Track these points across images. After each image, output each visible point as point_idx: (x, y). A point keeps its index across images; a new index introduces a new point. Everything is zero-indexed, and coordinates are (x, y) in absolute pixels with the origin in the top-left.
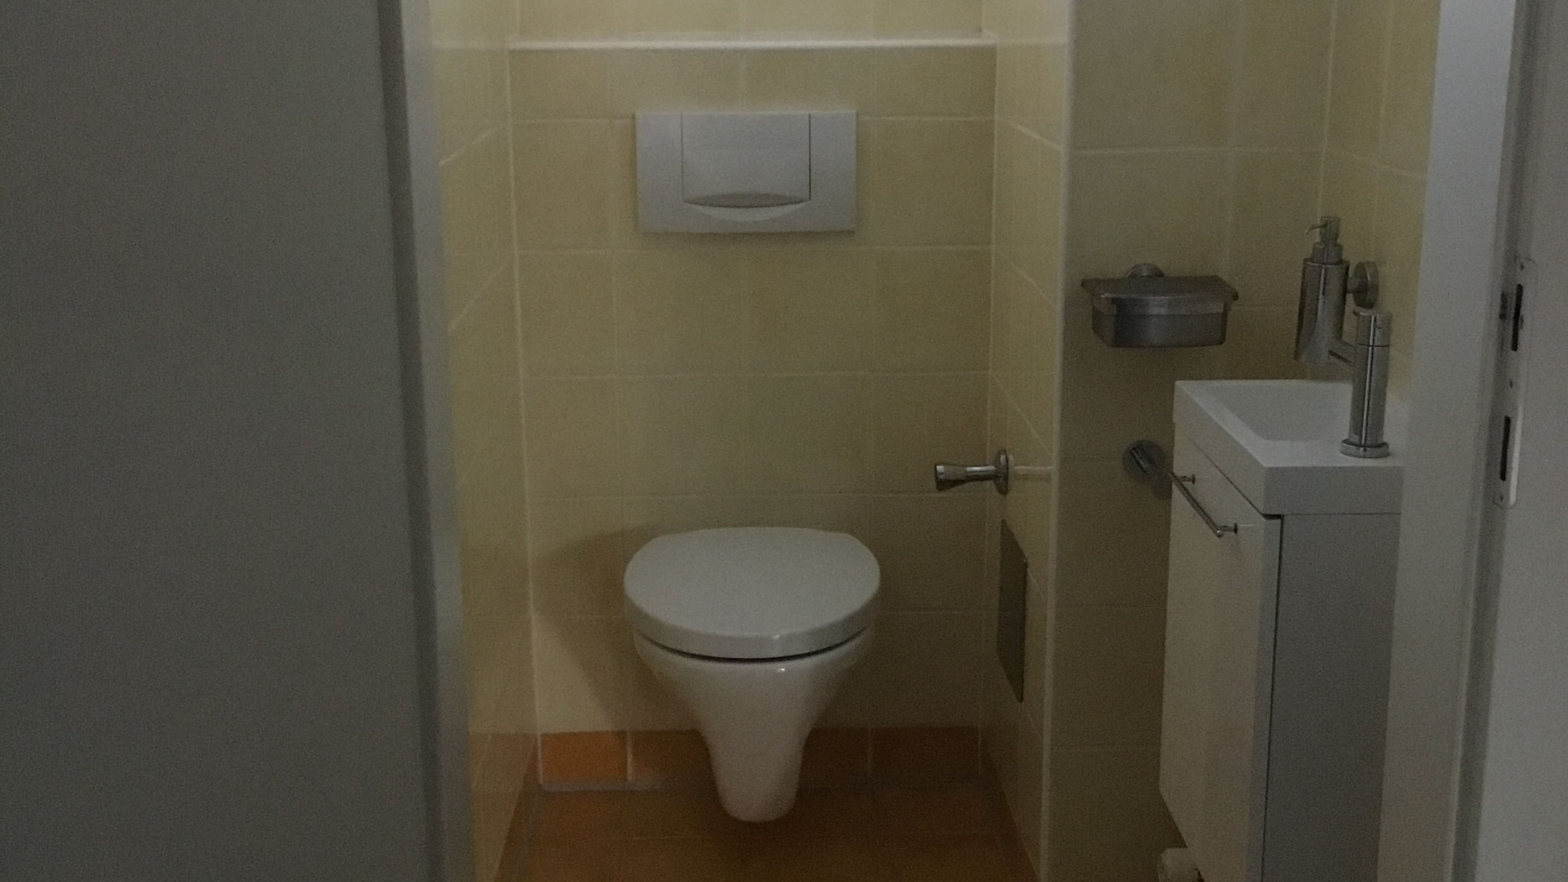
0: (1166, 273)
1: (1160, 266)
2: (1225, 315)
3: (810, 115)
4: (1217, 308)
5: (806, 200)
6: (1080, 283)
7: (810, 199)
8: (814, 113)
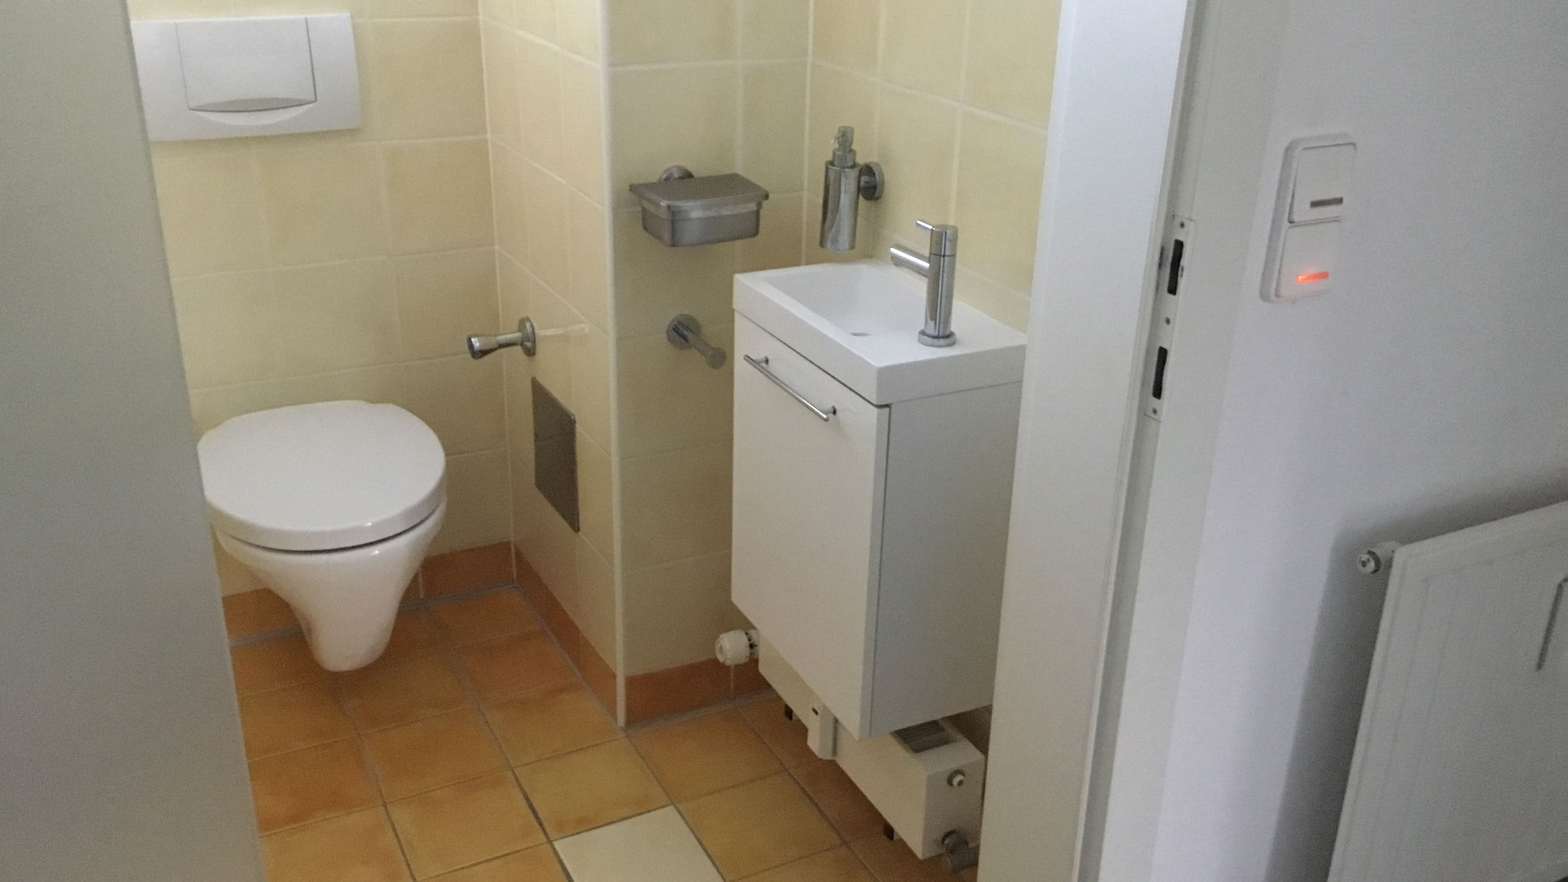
0: (695, 174)
1: (689, 168)
2: (757, 213)
3: (306, 19)
4: (752, 207)
5: (312, 102)
6: (628, 188)
7: (316, 100)
8: (308, 16)
